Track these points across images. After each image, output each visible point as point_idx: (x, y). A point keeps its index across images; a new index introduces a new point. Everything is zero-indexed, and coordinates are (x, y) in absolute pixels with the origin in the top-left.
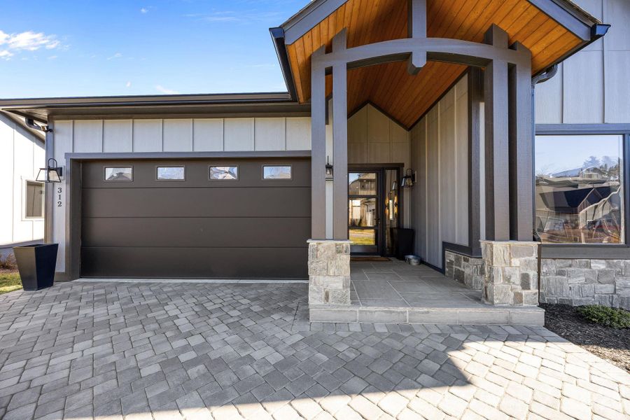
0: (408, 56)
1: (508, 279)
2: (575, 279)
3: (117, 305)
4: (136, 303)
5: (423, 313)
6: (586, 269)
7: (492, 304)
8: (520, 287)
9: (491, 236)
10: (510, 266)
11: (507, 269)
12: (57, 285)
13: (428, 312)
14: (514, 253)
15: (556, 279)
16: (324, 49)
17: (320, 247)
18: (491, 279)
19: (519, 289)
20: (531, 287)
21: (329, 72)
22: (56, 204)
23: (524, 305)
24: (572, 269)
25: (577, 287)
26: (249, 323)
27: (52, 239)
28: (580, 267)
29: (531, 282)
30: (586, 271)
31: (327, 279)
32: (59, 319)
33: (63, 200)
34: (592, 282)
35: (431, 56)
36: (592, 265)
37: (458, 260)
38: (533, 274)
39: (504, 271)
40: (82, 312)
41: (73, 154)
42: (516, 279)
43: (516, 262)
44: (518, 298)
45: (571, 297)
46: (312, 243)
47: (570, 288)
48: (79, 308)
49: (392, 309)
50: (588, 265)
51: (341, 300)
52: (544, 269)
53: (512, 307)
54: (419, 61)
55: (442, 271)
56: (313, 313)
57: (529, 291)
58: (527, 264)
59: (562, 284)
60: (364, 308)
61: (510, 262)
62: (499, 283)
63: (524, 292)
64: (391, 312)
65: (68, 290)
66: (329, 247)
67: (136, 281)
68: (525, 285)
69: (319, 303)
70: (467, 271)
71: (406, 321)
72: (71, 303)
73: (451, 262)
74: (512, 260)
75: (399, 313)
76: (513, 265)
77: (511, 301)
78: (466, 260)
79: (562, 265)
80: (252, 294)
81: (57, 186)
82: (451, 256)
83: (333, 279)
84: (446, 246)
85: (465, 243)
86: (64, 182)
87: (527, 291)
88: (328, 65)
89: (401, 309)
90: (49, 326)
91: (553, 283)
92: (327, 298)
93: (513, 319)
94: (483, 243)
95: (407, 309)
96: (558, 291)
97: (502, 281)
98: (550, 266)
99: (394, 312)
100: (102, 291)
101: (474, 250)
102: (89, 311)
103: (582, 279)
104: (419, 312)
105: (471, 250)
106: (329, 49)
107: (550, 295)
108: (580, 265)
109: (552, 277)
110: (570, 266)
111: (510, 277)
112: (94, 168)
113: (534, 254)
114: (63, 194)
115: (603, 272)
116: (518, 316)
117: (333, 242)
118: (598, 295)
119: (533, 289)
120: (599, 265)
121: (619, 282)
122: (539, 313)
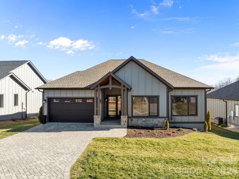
0: (109, 88)
1: (123, 121)
14: (124, 117)
19: (124, 123)
25: (140, 123)
26: (85, 128)
28: (141, 120)
31: (97, 121)
33: (46, 106)
38: (127, 120)
41: (48, 97)
42: (124, 121)
43: (124, 119)
44: (124, 125)
46: (94, 116)
51: (99, 124)
54: (110, 89)
56: (94, 126)
68: (125, 122)
79: (138, 119)
80: (85, 125)
86: (46, 103)
91: (136, 122)
92: (96, 124)
112: (52, 100)
115: (144, 121)
116: (123, 126)
117: (97, 116)
118: (144, 124)
119: (127, 123)
120: (144, 119)
121: (147, 122)
122: (126, 126)
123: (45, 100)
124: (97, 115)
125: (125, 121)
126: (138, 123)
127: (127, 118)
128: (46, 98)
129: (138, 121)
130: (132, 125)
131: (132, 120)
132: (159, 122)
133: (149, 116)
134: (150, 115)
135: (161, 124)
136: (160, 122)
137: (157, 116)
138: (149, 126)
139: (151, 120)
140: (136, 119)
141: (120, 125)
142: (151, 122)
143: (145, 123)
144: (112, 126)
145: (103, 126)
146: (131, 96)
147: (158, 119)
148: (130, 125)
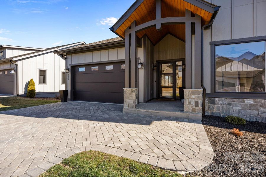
1: (190, 103)
2: (236, 107)
3: (80, 106)
4: (84, 106)
5: (157, 112)
6: (242, 103)
8: (194, 106)
10: (191, 98)
11: (190, 99)
12: (68, 102)
13: (159, 112)
14: (193, 93)
15: (226, 107)
16: (128, 28)
17: (127, 90)
19: (194, 107)
20: (199, 106)
21: (130, 35)
22: (68, 79)
23: (196, 113)
24: (235, 103)
25: (237, 111)
27: (67, 89)
28: (239, 102)
29: (199, 104)
30: (242, 104)
31: (129, 100)
32: (67, 107)
33: (69, 78)
34: (246, 109)
35: (162, 24)
36: (246, 101)
38: (200, 101)
39: (188, 100)
40: (72, 107)
41: (71, 64)
42: (193, 103)
43: (193, 97)
44: (193, 111)
45: (234, 115)
46: (125, 89)
47: (234, 111)
48: (71, 106)
49: (147, 110)
50: (244, 102)
51: (133, 107)
53: (191, 113)
54: (158, 27)
56: (124, 110)
57: (199, 108)
58: (198, 98)
59: (229, 109)
60: (139, 110)
61: (191, 97)
62: (186, 104)
63: (196, 108)
64: (147, 111)
65: (70, 103)
67: (86, 102)
69: (126, 107)
71: (151, 115)
72: (70, 105)
74: (192, 96)
75: (149, 112)
76: (192, 98)
77: (191, 111)
79: (229, 101)
81: (68, 74)
83: (130, 100)
86: (69, 73)
87: (197, 108)
88: (130, 33)
90: (65, 108)
91: (225, 108)
92: (129, 106)
93: (189, 117)
95: (152, 111)
96: (228, 112)
97: (188, 104)
98: (224, 101)
99: (148, 112)
100: (77, 104)
102: (73, 107)
103: (240, 108)
104: (156, 112)
106: (130, 28)
107: (223, 113)
108: (239, 101)
110: (234, 101)
111: (191, 102)
112: (76, 68)
113: (201, 94)
114: (69, 76)
115: (251, 105)
116: (191, 116)
117: (130, 89)
118: (249, 115)
119: (200, 107)
120: (249, 102)
122: (199, 116)
123: (68, 69)
124: (130, 87)
125: (197, 104)
126: (232, 110)
127: (201, 95)
128: (69, 67)
129: (229, 104)
130: (212, 113)
131: (213, 102)
140: (226, 101)
141: (183, 111)
143: (255, 112)
144: (161, 112)
145: (143, 111)
146: (211, 43)
148: (208, 113)
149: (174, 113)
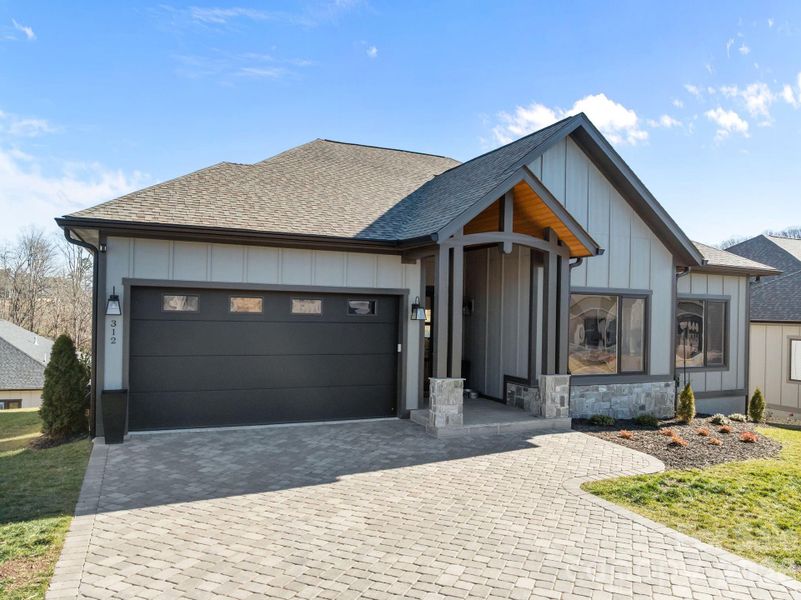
1: (553, 401)
2: (590, 400)
6: (596, 392)
7: (545, 417)
9: (545, 372)
10: (555, 392)
11: (553, 393)
14: (558, 382)
18: (544, 401)
19: (559, 406)
20: (565, 404)
21: (451, 251)
24: (588, 392)
25: (590, 405)
28: (593, 391)
29: (565, 401)
30: (596, 394)
31: (448, 407)
34: (599, 401)
35: (515, 245)
36: (599, 389)
37: (519, 390)
38: (566, 396)
39: (551, 395)
42: (558, 400)
43: (558, 388)
44: (559, 414)
47: (587, 406)
50: (597, 390)
51: (457, 422)
52: (573, 394)
53: (555, 418)
54: (508, 249)
55: (503, 401)
56: (439, 433)
57: (564, 407)
58: (563, 390)
60: (472, 426)
62: (549, 402)
63: (562, 408)
64: (489, 427)
66: (450, 384)
68: (562, 404)
69: (442, 425)
70: (526, 398)
73: (513, 392)
74: (556, 387)
75: (493, 427)
76: (556, 390)
77: (554, 414)
78: (526, 390)
79: (583, 390)
82: (512, 387)
83: (452, 407)
84: (508, 379)
85: (526, 377)
88: (452, 246)
89: (495, 424)
91: (577, 403)
92: (447, 421)
94: (539, 376)
95: (498, 424)
96: (580, 408)
98: (577, 391)
101: (532, 382)
103: (593, 400)
104: (505, 426)
105: (529, 382)
107: (576, 412)
108: (593, 389)
109: (578, 400)
110: (588, 390)
111: (555, 398)
113: (567, 383)
115: (605, 393)
117: (450, 381)
119: (566, 406)
120: (603, 389)
121: (613, 400)
122: (568, 421)
125: (562, 398)
127: (567, 385)
129: (582, 396)
132: (648, 395)
133: (620, 372)
134: (623, 370)
135: (655, 405)
136: (653, 394)
137: (644, 374)
138: (620, 417)
139: (626, 391)
142: (625, 398)
143: (607, 405)
147: (647, 385)
149: (529, 422)
